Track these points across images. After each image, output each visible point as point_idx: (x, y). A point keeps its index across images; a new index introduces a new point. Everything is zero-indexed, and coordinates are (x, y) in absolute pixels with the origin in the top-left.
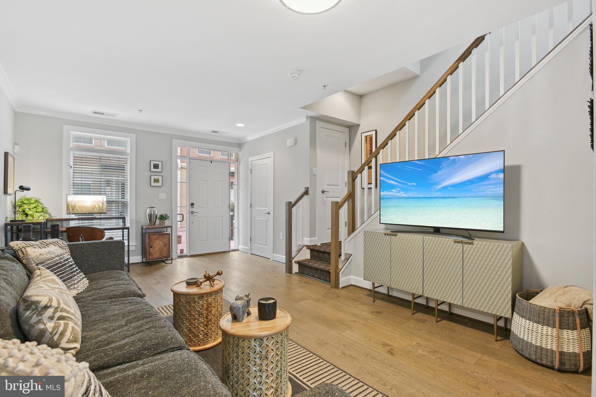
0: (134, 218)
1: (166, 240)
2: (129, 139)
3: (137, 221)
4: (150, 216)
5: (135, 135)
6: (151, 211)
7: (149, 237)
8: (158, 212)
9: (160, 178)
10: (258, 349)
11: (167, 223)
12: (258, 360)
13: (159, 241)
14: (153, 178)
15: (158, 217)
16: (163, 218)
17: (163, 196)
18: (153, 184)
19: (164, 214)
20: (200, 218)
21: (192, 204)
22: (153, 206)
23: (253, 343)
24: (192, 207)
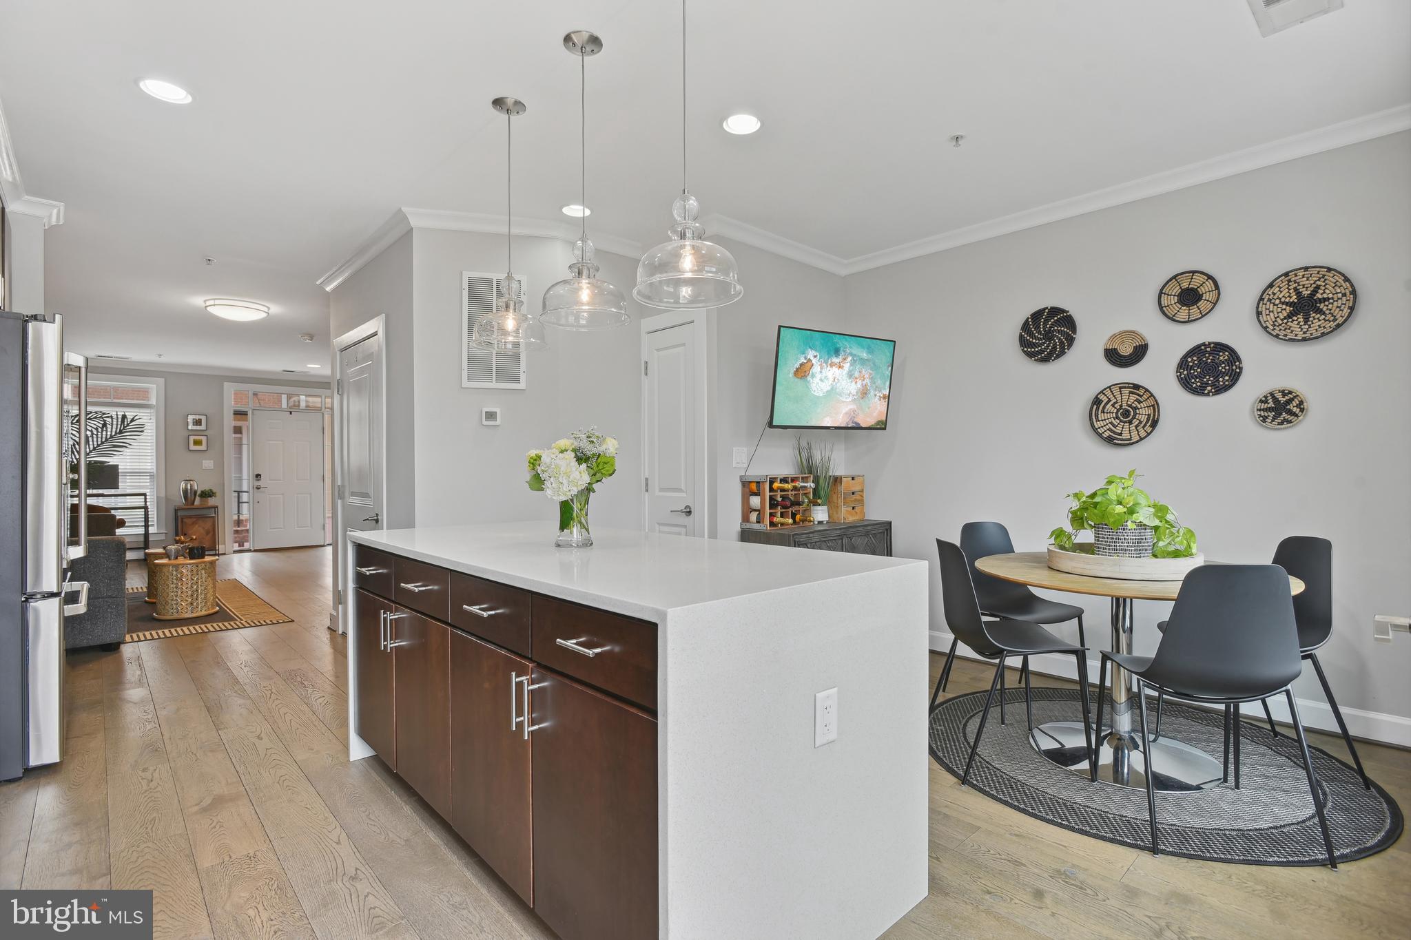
0: (163, 494)
1: (208, 525)
2: (155, 386)
3: (167, 500)
4: (185, 491)
5: (163, 379)
6: (186, 485)
7: (182, 522)
8: (198, 487)
9: (204, 439)
10: (175, 573)
11: (212, 502)
12: (175, 581)
13: (197, 526)
14: (192, 439)
15: (198, 494)
16: (206, 495)
17: (208, 464)
18: (192, 447)
19: (207, 489)
20: (271, 496)
21: (258, 476)
22: (190, 479)
23: (171, 568)
24: (258, 480)
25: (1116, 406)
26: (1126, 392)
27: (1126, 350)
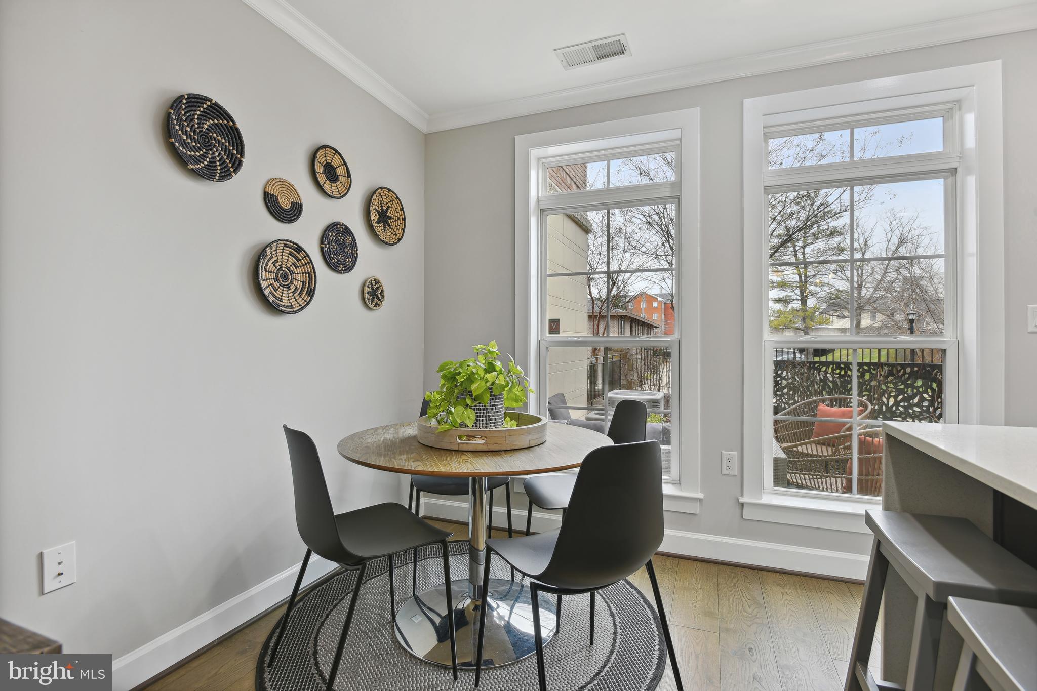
25: (277, 265)
26: (287, 250)
27: (285, 203)
